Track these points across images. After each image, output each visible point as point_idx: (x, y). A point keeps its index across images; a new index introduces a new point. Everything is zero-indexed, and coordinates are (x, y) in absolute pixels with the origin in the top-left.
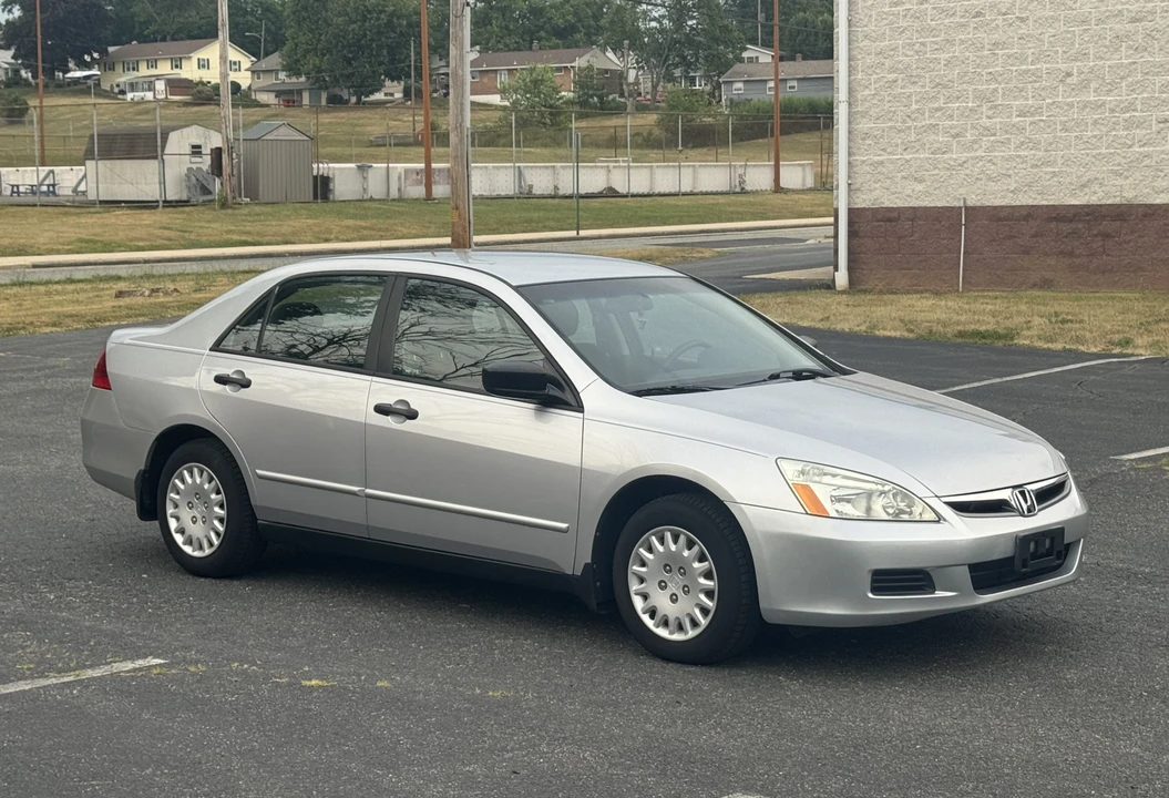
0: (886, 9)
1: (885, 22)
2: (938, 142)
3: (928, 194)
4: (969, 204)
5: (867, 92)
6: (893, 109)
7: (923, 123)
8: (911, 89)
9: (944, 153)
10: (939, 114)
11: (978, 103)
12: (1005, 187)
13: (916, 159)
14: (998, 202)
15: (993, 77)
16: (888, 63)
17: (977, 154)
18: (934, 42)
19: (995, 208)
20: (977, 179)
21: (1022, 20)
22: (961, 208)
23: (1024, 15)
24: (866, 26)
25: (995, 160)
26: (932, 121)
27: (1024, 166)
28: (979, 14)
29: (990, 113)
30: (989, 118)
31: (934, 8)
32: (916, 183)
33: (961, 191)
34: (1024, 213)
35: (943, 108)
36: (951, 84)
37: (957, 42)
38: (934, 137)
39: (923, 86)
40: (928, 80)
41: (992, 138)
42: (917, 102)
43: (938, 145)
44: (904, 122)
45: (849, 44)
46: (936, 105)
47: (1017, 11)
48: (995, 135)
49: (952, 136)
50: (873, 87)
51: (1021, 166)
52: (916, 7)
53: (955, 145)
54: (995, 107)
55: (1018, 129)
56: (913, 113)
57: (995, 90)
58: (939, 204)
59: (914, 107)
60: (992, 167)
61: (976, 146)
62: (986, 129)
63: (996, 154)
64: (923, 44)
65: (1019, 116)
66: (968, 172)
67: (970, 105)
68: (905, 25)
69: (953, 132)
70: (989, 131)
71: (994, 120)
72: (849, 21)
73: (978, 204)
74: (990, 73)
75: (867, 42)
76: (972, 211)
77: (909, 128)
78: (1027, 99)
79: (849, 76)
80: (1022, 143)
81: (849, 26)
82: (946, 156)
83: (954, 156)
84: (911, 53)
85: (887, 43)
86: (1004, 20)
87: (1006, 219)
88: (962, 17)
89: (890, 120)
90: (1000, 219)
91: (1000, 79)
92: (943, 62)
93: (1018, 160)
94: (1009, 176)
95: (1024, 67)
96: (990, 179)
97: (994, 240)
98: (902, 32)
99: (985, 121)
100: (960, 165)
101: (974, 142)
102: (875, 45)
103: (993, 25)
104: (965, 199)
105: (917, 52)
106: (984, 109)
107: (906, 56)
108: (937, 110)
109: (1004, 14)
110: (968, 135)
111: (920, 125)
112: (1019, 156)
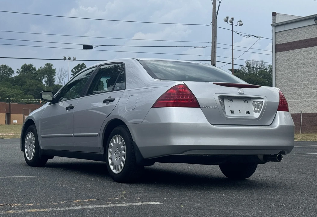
0: (284, 64)
1: (284, 67)
2: (296, 97)
3: (293, 110)
4: (303, 112)
5: (280, 85)
6: (285, 89)
7: (292, 92)
8: (289, 84)
9: (297, 100)
10: (296, 90)
11: (304, 87)
12: (311, 108)
13: (291, 101)
14: (309, 112)
15: (308, 80)
16: (284, 77)
17: (305, 100)
18: (294, 72)
19: (309, 114)
20: (305, 106)
21: (314, 65)
22: (301, 114)
23: (314, 64)
24: (279, 68)
25: (308, 101)
26: (294, 92)
27: (315, 103)
28: (304, 64)
29: (307, 89)
30: (307, 90)
31: (294, 63)
32: (291, 108)
33: (301, 109)
34: (315, 115)
35: (297, 88)
36: (298, 82)
37: (299, 71)
38: (295, 95)
39: (292, 83)
40: (293, 81)
41: (308, 96)
42: (291, 87)
43: (295, 98)
44: (288, 92)
45: (275, 73)
46: (295, 88)
47: (313, 63)
48: (308, 95)
49: (299, 95)
50: (281, 83)
51: (314, 103)
52: (290, 63)
53: (299, 97)
54: (308, 87)
55: (313, 93)
56: (290, 90)
57: (308, 83)
58: (296, 113)
59: (290, 88)
60: (308, 103)
61: (304, 98)
62: (306, 93)
63: (309, 100)
64: (292, 72)
65: (313, 90)
66: (302, 104)
67: (303, 87)
68: (288, 67)
69: (299, 94)
70: (307, 94)
71: (308, 91)
72: (275, 67)
73: (305, 113)
74: (307, 79)
75: (280, 72)
76: (304, 115)
77: (289, 93)
78: (315, 85)
79: (276, 81)
80: (315, 97)
81: (276, 68)
82: (297, 101)
83: (299, 100)
84: (289, 74)
85: (284, 72)
86: (310, 65)
87: (311, 116)
88: (301, 65)
89: (285, 91)
90: (310, 117)
91: (309, 80)
92: (296, 77)
93: (314, 101)
94: (312, 105)
95: (314, 77)
96: (307, 106)
97: (309, 122)
98: (287, 69)
99: (306, 92)
100: (301, 103)
101: (304, 97)
102: (281, 73)
103: (307, 67)
104: (302, 112)
105: (290, 74)
106: (306, 88)
107: (288, 75)
108: (295, 89)
109: (310, 64)
110: (302, 95)
111: (291, 93)
112: (314, 100)
